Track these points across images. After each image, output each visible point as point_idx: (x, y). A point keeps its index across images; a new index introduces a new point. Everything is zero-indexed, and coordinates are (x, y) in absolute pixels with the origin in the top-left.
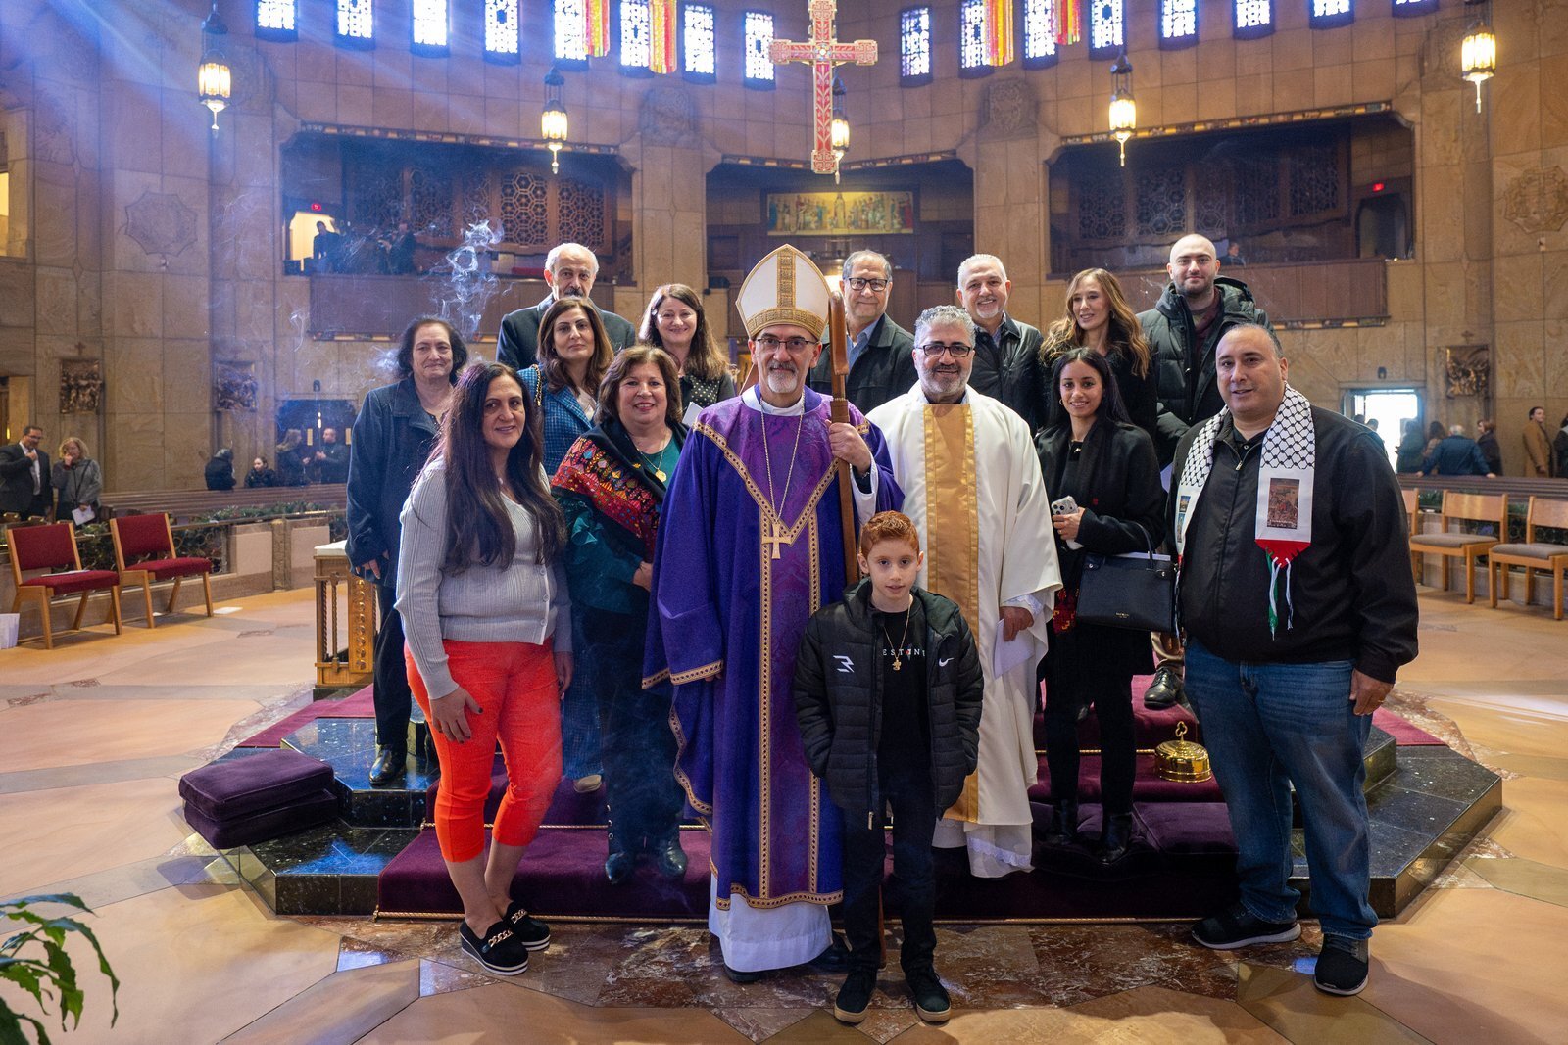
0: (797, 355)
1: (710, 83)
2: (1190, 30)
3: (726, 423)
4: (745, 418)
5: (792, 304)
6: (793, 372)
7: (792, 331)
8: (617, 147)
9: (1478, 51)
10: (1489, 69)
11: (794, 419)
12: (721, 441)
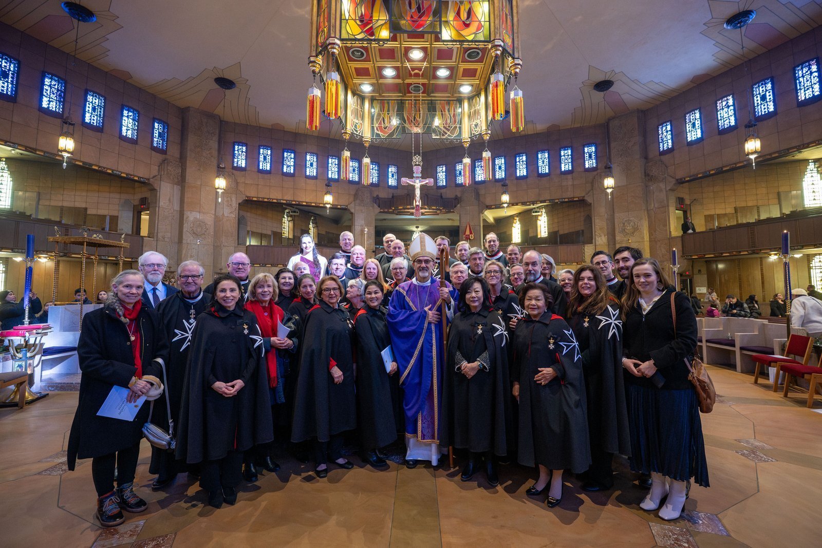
0: (428, 265)
1: (376, 187)
2: (525, 174)
3: (407, 288)
4: (412, 287)
5: (425, 250)
6: (427, 270)
7: (426, 258)
8: (347, 206)
9: (609, 182)
10: (612, 188)
11: (428, 287)
12: (405, 294)
